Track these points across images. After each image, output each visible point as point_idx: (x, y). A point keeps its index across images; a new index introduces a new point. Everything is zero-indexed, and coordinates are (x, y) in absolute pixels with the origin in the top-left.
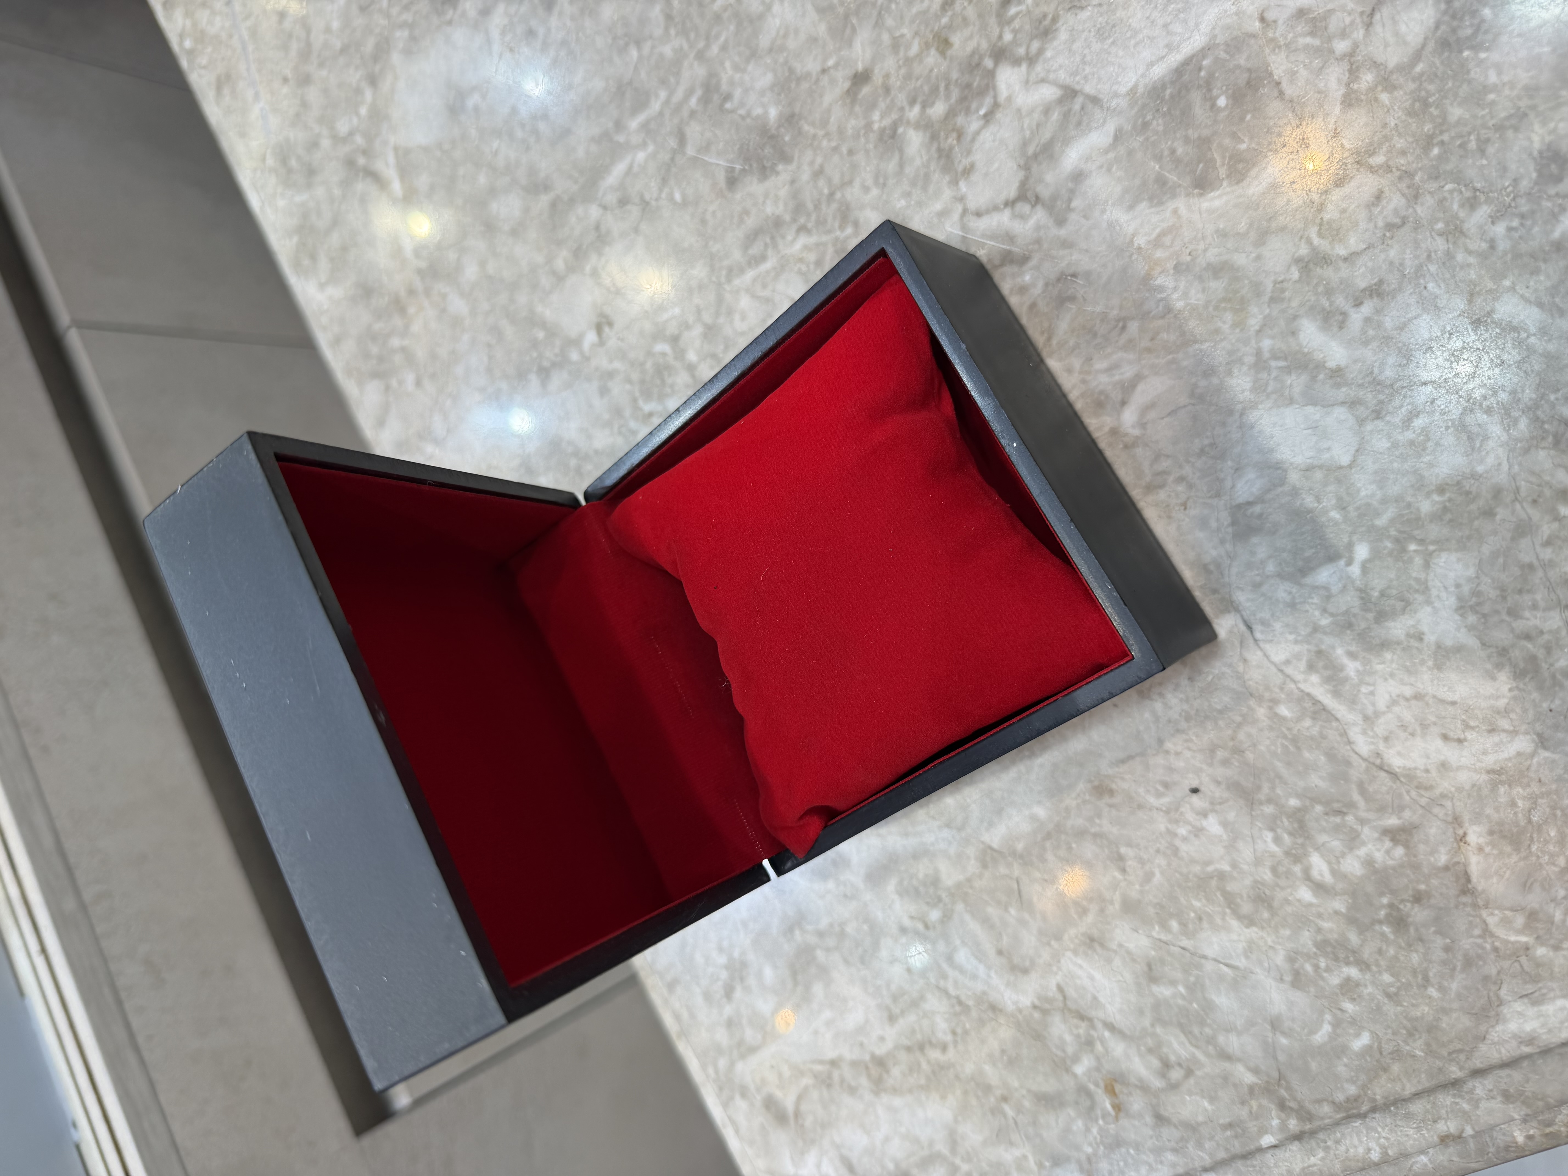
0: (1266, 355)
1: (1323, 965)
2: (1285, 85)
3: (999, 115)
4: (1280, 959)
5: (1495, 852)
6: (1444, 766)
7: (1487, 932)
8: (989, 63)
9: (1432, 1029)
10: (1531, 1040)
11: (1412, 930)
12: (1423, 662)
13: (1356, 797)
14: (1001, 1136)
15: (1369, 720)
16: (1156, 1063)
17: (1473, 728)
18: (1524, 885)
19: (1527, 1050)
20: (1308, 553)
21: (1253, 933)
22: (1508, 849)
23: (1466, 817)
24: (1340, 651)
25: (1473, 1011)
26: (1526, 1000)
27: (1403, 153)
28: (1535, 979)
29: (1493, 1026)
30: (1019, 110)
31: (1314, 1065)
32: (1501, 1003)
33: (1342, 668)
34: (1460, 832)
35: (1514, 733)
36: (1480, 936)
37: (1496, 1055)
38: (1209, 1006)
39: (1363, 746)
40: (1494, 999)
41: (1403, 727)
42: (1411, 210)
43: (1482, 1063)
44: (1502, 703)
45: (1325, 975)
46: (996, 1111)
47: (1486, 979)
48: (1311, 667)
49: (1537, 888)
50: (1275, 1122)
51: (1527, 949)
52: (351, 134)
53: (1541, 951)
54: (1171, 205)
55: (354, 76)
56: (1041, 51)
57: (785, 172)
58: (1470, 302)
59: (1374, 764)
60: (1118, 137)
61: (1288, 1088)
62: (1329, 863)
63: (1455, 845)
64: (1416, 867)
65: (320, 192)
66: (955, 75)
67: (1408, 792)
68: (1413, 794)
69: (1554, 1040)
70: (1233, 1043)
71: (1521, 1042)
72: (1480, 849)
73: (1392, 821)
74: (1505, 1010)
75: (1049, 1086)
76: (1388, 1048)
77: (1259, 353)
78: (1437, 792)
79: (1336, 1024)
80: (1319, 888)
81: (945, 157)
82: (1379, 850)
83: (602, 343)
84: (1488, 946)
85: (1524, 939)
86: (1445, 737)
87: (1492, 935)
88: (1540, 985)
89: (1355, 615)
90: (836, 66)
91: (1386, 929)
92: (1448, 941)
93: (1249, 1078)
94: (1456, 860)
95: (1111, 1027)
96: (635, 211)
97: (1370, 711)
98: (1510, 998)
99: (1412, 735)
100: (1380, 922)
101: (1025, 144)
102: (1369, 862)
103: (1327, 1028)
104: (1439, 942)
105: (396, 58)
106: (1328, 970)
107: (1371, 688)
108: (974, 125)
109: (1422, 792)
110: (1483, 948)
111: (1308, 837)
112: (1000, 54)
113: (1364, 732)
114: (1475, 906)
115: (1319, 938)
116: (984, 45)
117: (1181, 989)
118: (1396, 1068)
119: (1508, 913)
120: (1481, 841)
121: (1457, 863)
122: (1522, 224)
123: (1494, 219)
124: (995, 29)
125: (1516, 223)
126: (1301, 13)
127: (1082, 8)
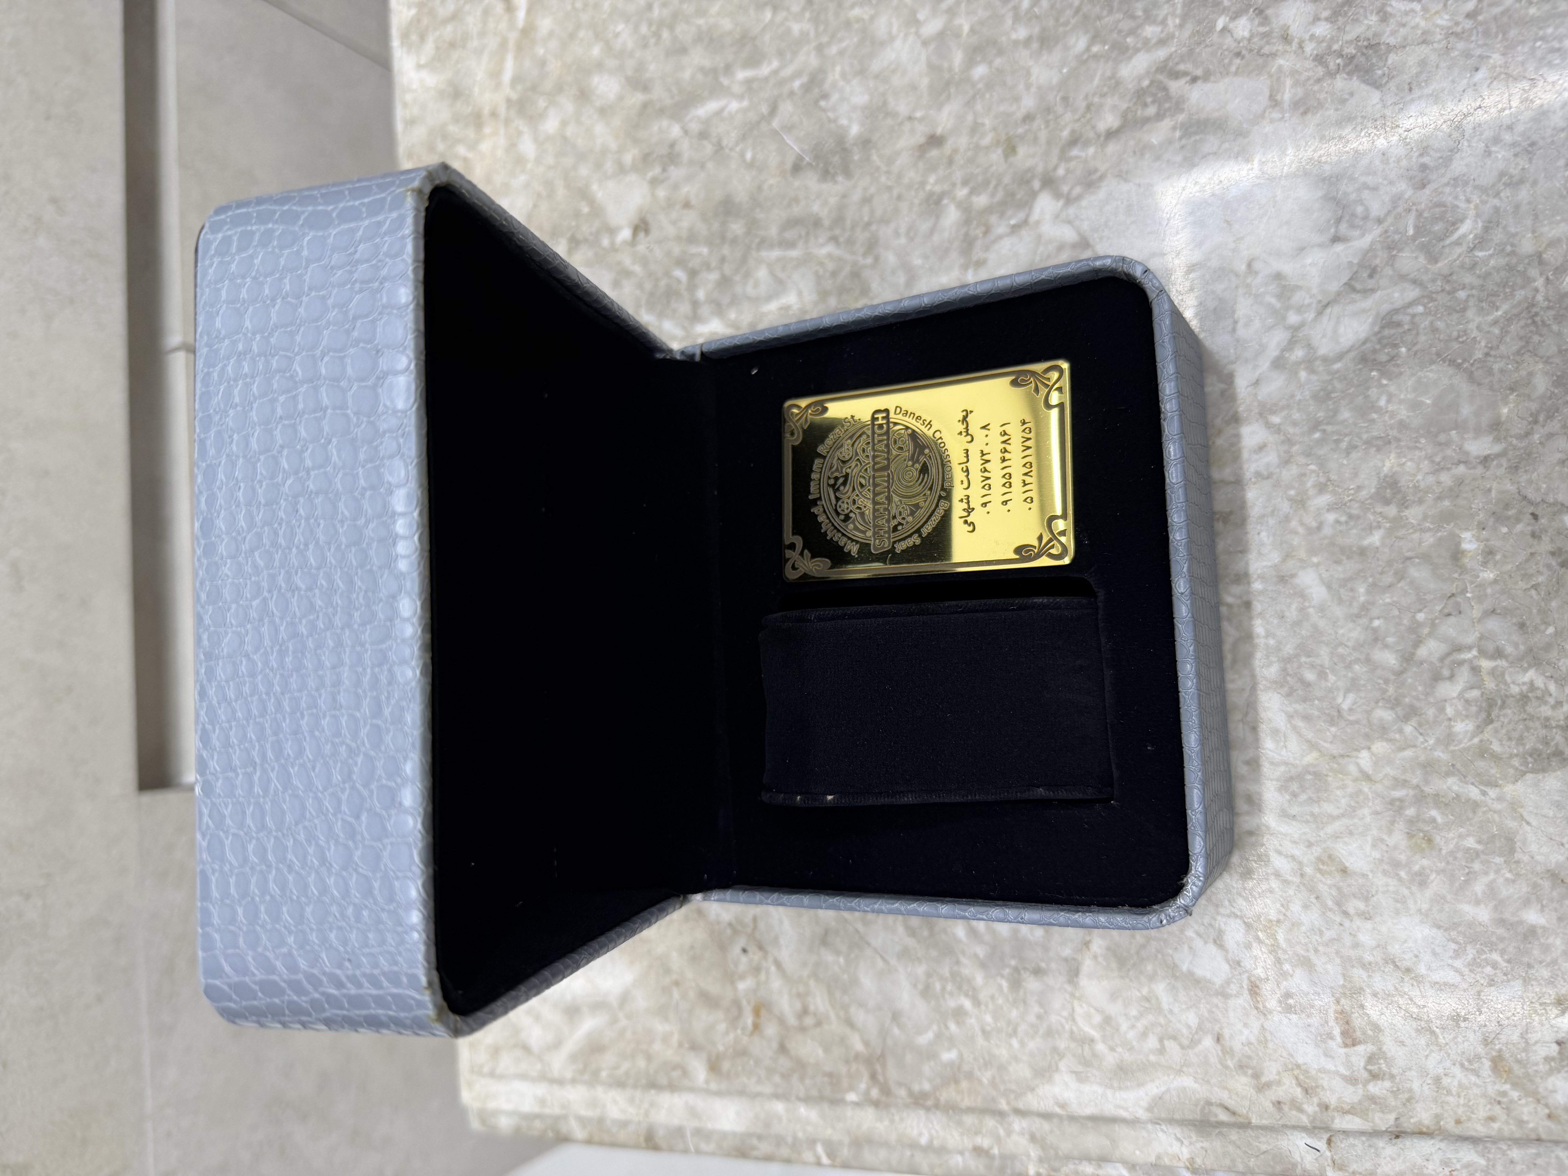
1: (949, 988)
2: (1240, 325)
3: (1024, 232)
4: (921, 972)
5: (1104, 963)
7: (1072, 1018)
8: (1036, 184)
9: (1002, 1068)
11: (1021, 992)
14: (661, 1011)
16: (798, 1006)
18: (1112, 996)
19: (1058, 1110)
21: (910, 942)
22: (1114, 965)
25: (1035, 1068)
26: (1074, 1076)
27: (1295, 424)
28: (1087, 1063)
29: (1043, 1084)
30: (1039, 237)
31: (908, 1057)
32: (1057, 1070)
34: (1088, 938)
36: (1065, 1018)
37: (1036, 1105)
38: (855, 981)
40: (1053, 1065)
42: (1278, 470)
43: (1025, 1106)
45: (947, 996)
46: (666, 990)
47: (1055, 1050)
49: (1120, 1002)
50: (863, 1086)
51: (1093, 1041)
53: (1101, 1047)
56: (1079, 198)
57: (841, 184)
58: (1284, 560)
61: (884, 1066)
63: (1080, 946)
64: (1046, 949)
66: (1007, 180)
69: (1079, 1112)
70: (860, 1016)
71: (1056, 1103)
72: (1095, 957)
74: (1057, 1076)
75: (714, 989)
76: (966, 1068)
79: (939, 1036)
80: (972, 932)
81: (968, 244)
83: (633, 243)
84: (1067, 1027)
85: (1093, 1033)
87: (1074, 1020)
88: (1089, 1070)
90: (921, 120)
91: (1004, 984)
92: (1042, 1011)
93: (859, 1047)
94: (1075, 956)
95: (778, 965)
96: (709, 148)
98: (1064, 1070)
100: (1002, 976)
103: (930, 1035)
104: (1036, 1009)
106: (951, 994)
108: (1001, 230)
110: (1063, 1027)
112: (1049, 182)
114: (1072, 995)
116: (1040, 168)
118: (964, 1084)
119: (1092, 1011)
120: (1099, 951)
121: (1074, 959)
122: (1346, 523)
123: (1331, 508)
124: (1054, 160)
125: (1343, 519)
126: (1278, 276)
127: (1126, 180)
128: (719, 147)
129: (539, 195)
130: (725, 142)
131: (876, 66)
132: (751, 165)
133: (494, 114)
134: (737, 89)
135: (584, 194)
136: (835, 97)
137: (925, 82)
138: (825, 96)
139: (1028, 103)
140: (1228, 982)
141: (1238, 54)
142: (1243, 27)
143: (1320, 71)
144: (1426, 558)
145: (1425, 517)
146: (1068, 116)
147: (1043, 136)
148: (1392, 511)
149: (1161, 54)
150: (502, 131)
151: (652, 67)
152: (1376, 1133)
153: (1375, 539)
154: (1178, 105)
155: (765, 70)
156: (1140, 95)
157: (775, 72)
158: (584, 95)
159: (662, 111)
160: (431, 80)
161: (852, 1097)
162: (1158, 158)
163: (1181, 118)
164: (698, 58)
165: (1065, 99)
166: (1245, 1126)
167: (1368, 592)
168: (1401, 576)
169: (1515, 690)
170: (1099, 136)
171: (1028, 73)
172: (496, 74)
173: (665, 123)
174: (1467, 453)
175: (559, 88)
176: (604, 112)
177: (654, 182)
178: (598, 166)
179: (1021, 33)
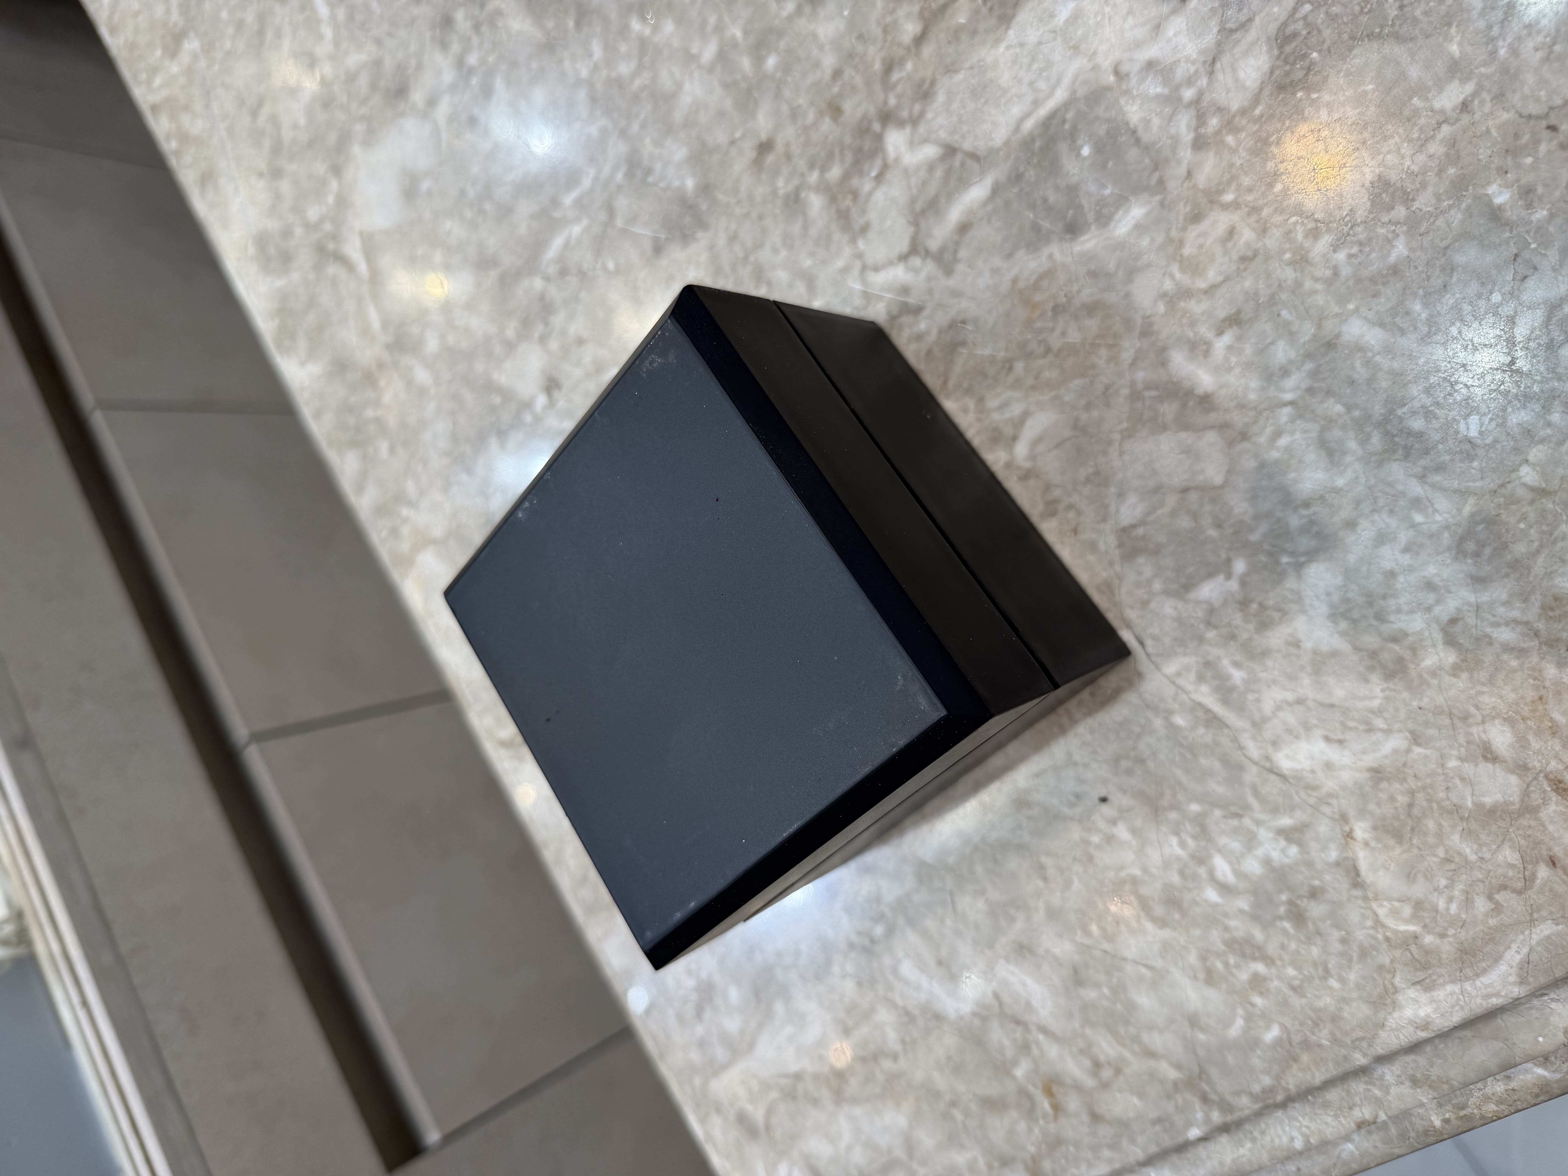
0: (1140, 386)
1: (1232, 961)
2: (1140, 132)
3: (889, 176)
4: (1193, 958)
5: (1380, 846)
6: (1329, 766)
7: (1378, 923)
8: (876, 127)
9: (1335, 1019)
10: (1425, 1026)
11: (1310, 925)
12: (1302, 668)
13: (1251, 800)
14: (952, 1140)
15: (1258, 725)
16: (1087, 1063)
17: (1350, 729)
18: (1408, 876)
19: (1423, 1035)
20: (1191, 570)
21: (1166, 934)
22: (1391, 842)
23: (1351, 813)
24: (1225, 662)
25: (1371, 1000)
26: (1418, 987)
27: (1250, 190)
28: (1425, 967)
29: (1390, 1013)
30: (906, 171)
31: (1230, 1059)
32: (1396, 991)
33: (1229, 677)
34: (1347, 828)
35: (1388, 732)
36: (1372, 928)
37: (1396, 1041)
38: (1132, 1007)
39: (1254, 750)
40: (1389, 986)
41: (1289, 731)
42: (1260, 244)
43: (1383, 1049)
44: (1376, 703)
45: (1234, 971)
46: (946, 1117)
47: (1381, 968)
48: (1201, 678)
49: (1421, 879)
50: (1199, 1115)
51: (1416, 937)
52: (321, 220)
53: (1428, 939)
54: (1046, 251)
55: (320, 168)
56: (922, 114)
57: (703, 238)
58: (1319, 326)
59: (1264, 767)
60: (996, 191)
61: (1210, 1082)
62: (1231, 864)
63: (1343, 841)
64: (1310, 864)
65: (295, 276)
66: (848, 140)
67: (1297, 792)
68: (1302, 794)
69: (1446, 1024)
70: (1156, 1041)
71: (1417, 1028)
72: (1366, 844)
73: (1286, 821)
74: (1400, 997)
75: (993, 1089)
76: (1297, 1038)
77: (1133, 384)
78: (1324, 790)
79: (1249, 1018)
80: (1224, 888)
81: (844, 217)
82: (1274, 849)
83: (551, 403)
84: (1380, 937)
85: (1412, 928)
86: (1327, 739)
87: (1383, 926)
88: (1430, 972)
89: (1236, 627)
90: (743, 136)
91: (1287, 925)
92: (1343, 933)
93: (1173, 1074)
94: (1345, 855)
95: (1044, 1030)
96: (573, 280)
97: (1257, 717)
98: (1404, 986)
99: (1297, 737)
100: (1281, 918)
101: (913, 201)
102: (1267, 862)
103: (1240, 1022)
104: (1336, 935)
105: (356, 150)
106: (1237, 966)
107: (1256, 695)
108: (867, 186)
109: (1310, 792)
110: (1375, 939)
111: (1210, 840)
112: (887, 118)
113: (1254, 738)
114: (1366, 899)
115: (1227, 936)
116: (872, 110)
117: (1106, 990)
118: (1305, 1058)
119: (1396, 904)
120: (1367, 836)
121: (1347, 858)
122: (1361, 251)
123: (1335, 248)
124: (881, 96)
125: (1355, 250)
126: (1150, 65)
127: (956, 71)
139: (829, 61)
140: (1526, 793)
146: (872, 50)
153: (1400, 249)
167: (1426, 305)
170: (908, 49)
171: (815, 36)
174: (1442, 111)
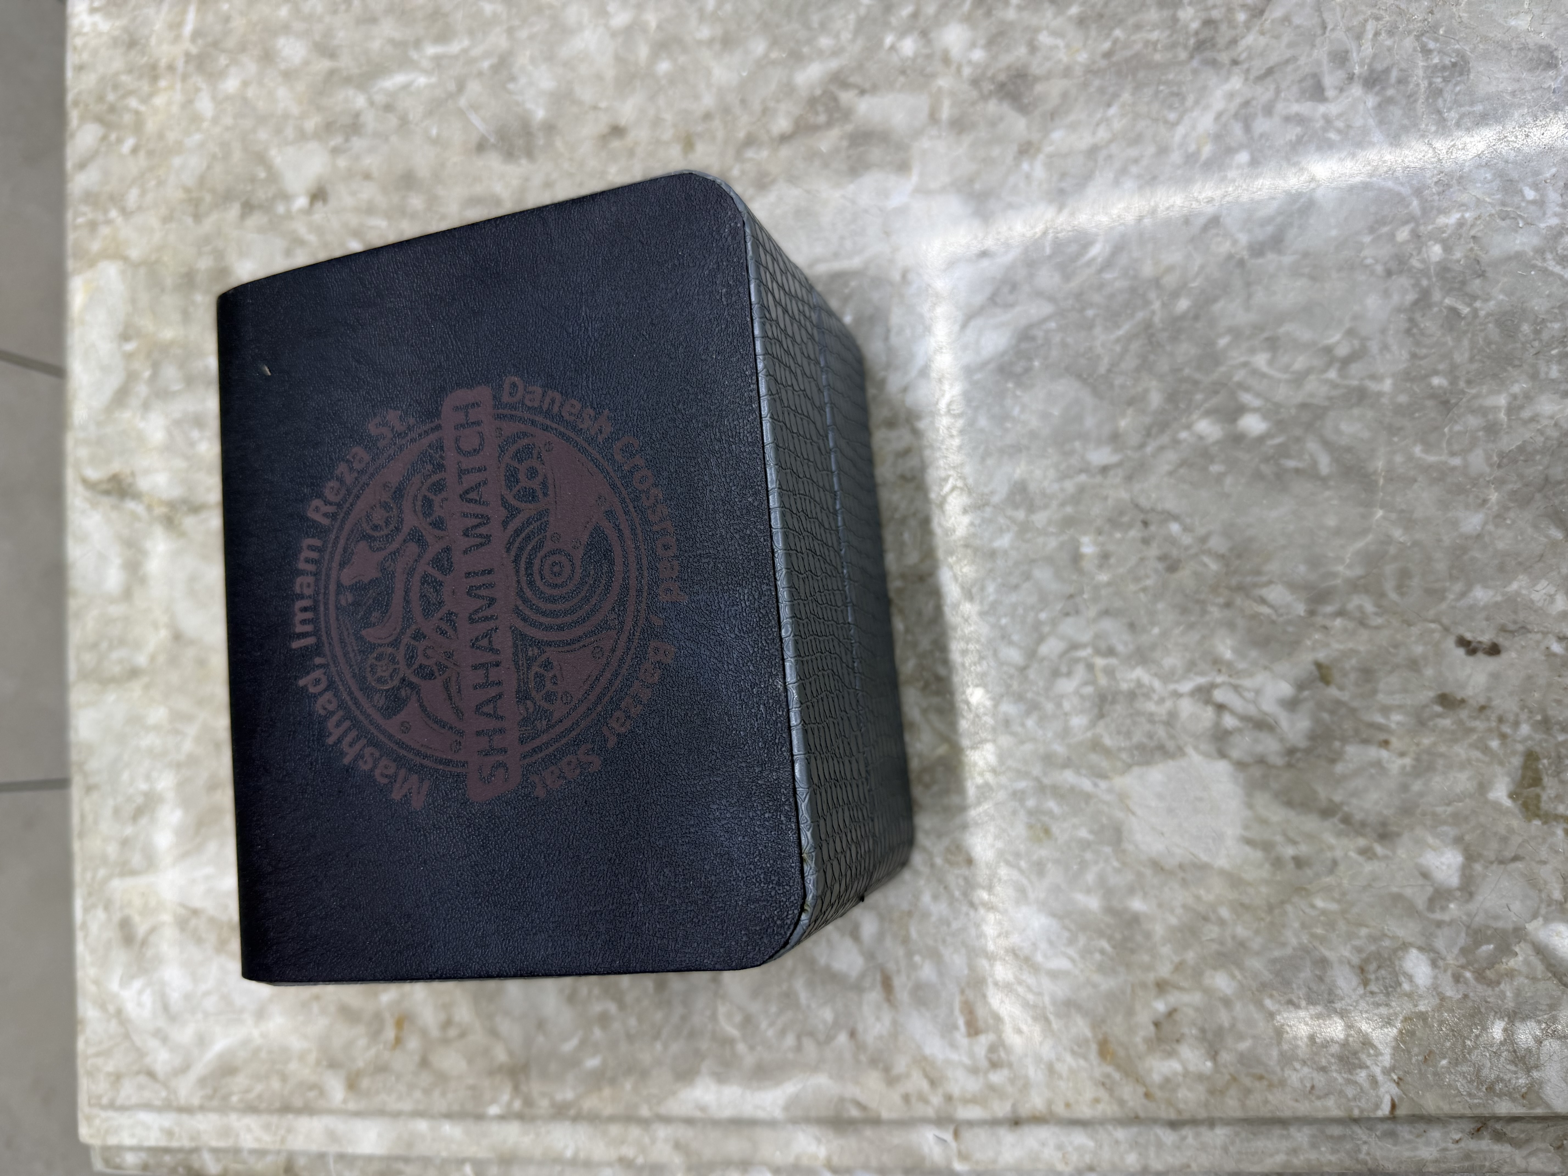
128: (404, 121)
129: (214, 157)
130: (411, 117)
131: (564, 52)
132: (435, 142)
133: (171, 68)
134: (425, 64)
135: (261, 158)
136: (523, 81)
137: (610, 74)
138: (513, 79)
141: (903, 72)
142: (909, 46)
143: (975, 94)
144: (1049, 560)
145: (1050, 522)
147: (720, 134)
148: (1020, 515)
149: (834, 64)
150: (179, 86)
151: (341, 34)
152: (994, 1123)
154: (847, 114)
155: (455, 47)
156: (812, 102)
157: (465, 51)
158: (268, 57)
159: (348, 80)
160: (104, 25)
161: (494, 1110)
162: (826, 165)
163: (849, 128)
164: (388, 29)
165: (743, 102)
166: (876, 1122)
168: (1027, 576)
169: (1124, 686)
172: (176, 26)
173: (351, 92)
175: (243, 48)
176: (288, 76)
177: (335, 151)
178: (278, 131)
179: (705, 32)
